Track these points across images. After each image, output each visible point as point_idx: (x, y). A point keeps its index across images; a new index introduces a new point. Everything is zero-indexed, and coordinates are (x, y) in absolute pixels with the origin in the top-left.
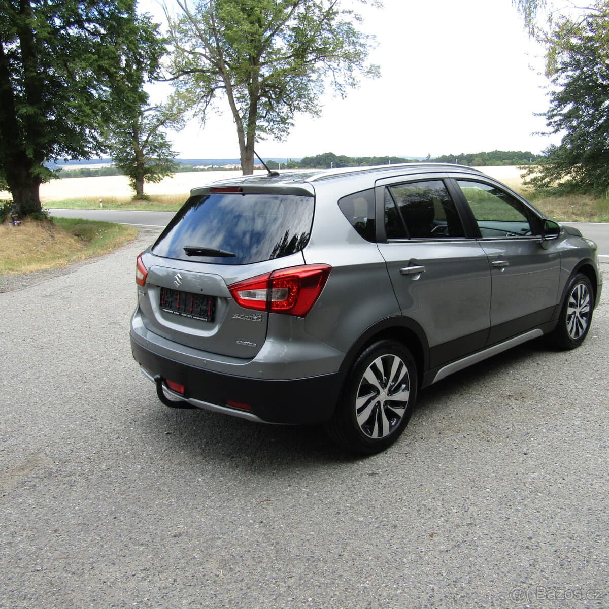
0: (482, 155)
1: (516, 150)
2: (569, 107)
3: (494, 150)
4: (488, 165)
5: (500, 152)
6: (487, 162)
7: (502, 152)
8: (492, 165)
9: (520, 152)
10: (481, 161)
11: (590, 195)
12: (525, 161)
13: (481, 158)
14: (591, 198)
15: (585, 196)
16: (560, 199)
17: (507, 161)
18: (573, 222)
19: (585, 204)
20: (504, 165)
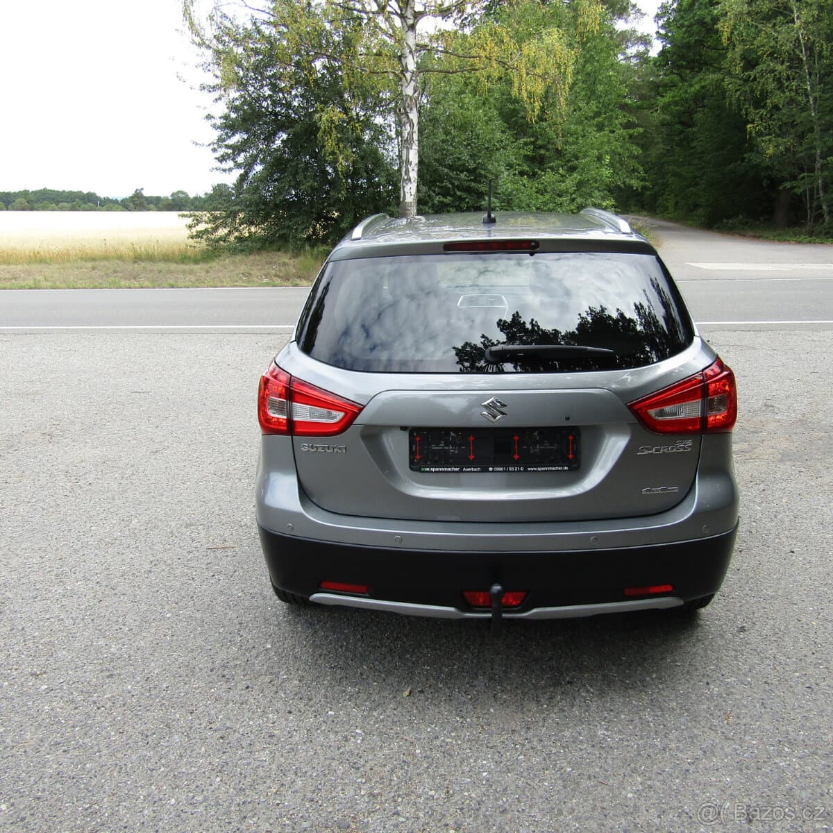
0: (25, 194)
1: (75, 190)
2: (237, 138)
3: (42, 188)
4: (37, 210)
5: (51, 191)
6: (35, 205)
7: (54, 191)
8: (44, 209)
9: (80, 192)
10: (26, 204)
11: (286, 252)
12: (91, 204)
13: (25, 198)
14: (290, 254)
15: (279, 253)
16: (252, 257)
17: (65, 204)
18: (294, 286)
19: (285, 264)
20: (62, 209)
